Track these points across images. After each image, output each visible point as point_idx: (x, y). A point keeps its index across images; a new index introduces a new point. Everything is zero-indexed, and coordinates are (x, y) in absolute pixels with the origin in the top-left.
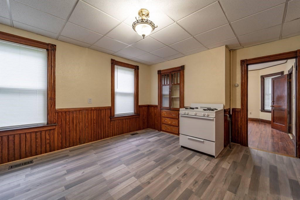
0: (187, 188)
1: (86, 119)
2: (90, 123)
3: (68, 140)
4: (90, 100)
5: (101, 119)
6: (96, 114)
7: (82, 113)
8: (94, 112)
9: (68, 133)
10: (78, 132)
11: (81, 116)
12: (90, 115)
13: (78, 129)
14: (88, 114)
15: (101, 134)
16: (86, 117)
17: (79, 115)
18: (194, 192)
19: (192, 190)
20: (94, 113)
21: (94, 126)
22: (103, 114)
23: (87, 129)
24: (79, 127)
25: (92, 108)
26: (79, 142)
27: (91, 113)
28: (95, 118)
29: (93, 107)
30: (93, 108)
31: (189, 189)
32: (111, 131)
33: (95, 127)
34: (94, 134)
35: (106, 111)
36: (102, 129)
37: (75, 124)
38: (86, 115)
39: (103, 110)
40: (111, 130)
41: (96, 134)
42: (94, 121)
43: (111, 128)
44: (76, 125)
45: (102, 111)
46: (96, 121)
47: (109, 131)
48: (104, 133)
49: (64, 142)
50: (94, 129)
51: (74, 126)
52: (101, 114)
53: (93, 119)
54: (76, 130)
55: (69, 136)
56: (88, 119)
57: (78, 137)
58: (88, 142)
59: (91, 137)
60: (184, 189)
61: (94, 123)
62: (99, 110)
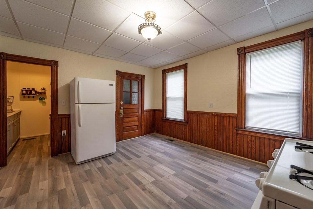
0: (90, 203)
1: (207, 123)
2: (211, 129)
3: (194, 137)
4: (211, 104)
5: (223, 127)
6: (217, 120)
7: (204, 116)
8: (215, 117)
9: (194, 131)
10: (201, 133)
11: (203, 119)
12: (211, 119)
13: (201, 130)
14: (209, 119)
15: (223, 145)
16: (208, 121)
17: (202, 118)
18: (81, 207)
19: (85, 207)
20: (215, 119)
21: (215, 132)
22: (226, 121)
23: (208, 133)
24: (202, 129)
25: (212, 113)
26: (202, 143)
27: (212, 118)
28: (216, 124)
29: (214, 112)
30: (214, 114)
31: (88, 204)
32: (238, 148)
33: (216, 135)
34: (215, 141)
35: (230, 119)
36: (225, 141)
37: (198, 126)
38: (208, 120)
39: (226, 117)
40: (237, 146)
41: (217, 143)
42: (215, 127)
43: (237, 143)
44: (200, 127)
45: (225, 119)
46: (217, 128)
47: (234, 146)
48: (228, 146)
49: (192, 137)
50: (215, 135)
51: (198, 127)
52: (223, 121)
53: (214, 125)
54: (199, 131)
55: (195, 134)
56: (209, 124)
57: (201, 138)
58: (209, 147)
59: (212, 144)
60: (90, 200)
61: (215, 130)
62: (220, 116)
